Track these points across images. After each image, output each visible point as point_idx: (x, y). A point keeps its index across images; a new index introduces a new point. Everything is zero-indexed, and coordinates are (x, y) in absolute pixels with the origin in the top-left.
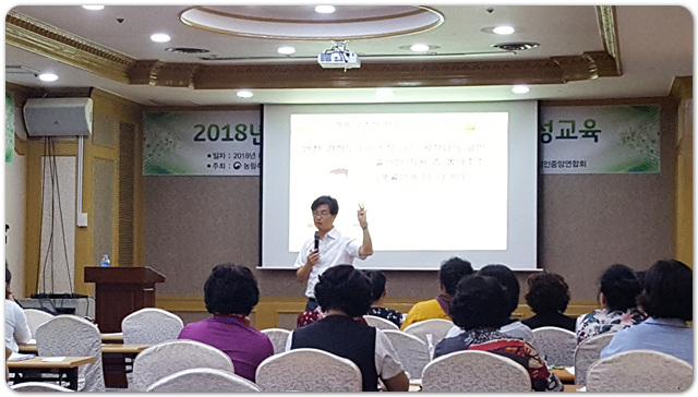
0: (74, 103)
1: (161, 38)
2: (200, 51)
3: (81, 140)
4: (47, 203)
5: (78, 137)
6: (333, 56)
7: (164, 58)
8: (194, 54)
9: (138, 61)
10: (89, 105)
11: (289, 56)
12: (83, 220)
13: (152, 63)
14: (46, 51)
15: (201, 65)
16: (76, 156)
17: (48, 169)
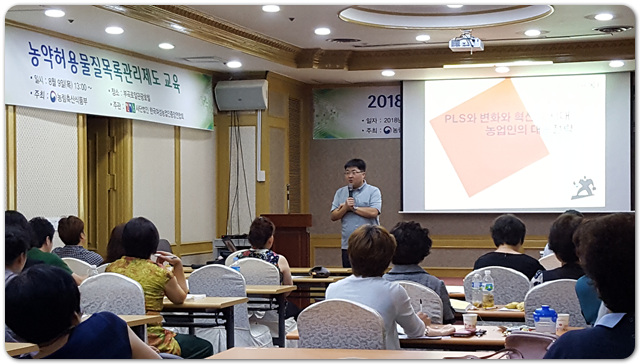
0: (255, 84)
1: (323, 31)
2: (353, 40)
3: (259, 113)
4: (233, 163)
5: (257, 111)
6: (461, 42)
7: (325, 47)
8: (348, 43)
9: (303, 49)
10: (265, 85)
11: (424, 43)
12: (262, 177)
13: (314, 51)
14: (234, 45)
15: (354, 52)
16: (256, 126)
17: (234, 136)
